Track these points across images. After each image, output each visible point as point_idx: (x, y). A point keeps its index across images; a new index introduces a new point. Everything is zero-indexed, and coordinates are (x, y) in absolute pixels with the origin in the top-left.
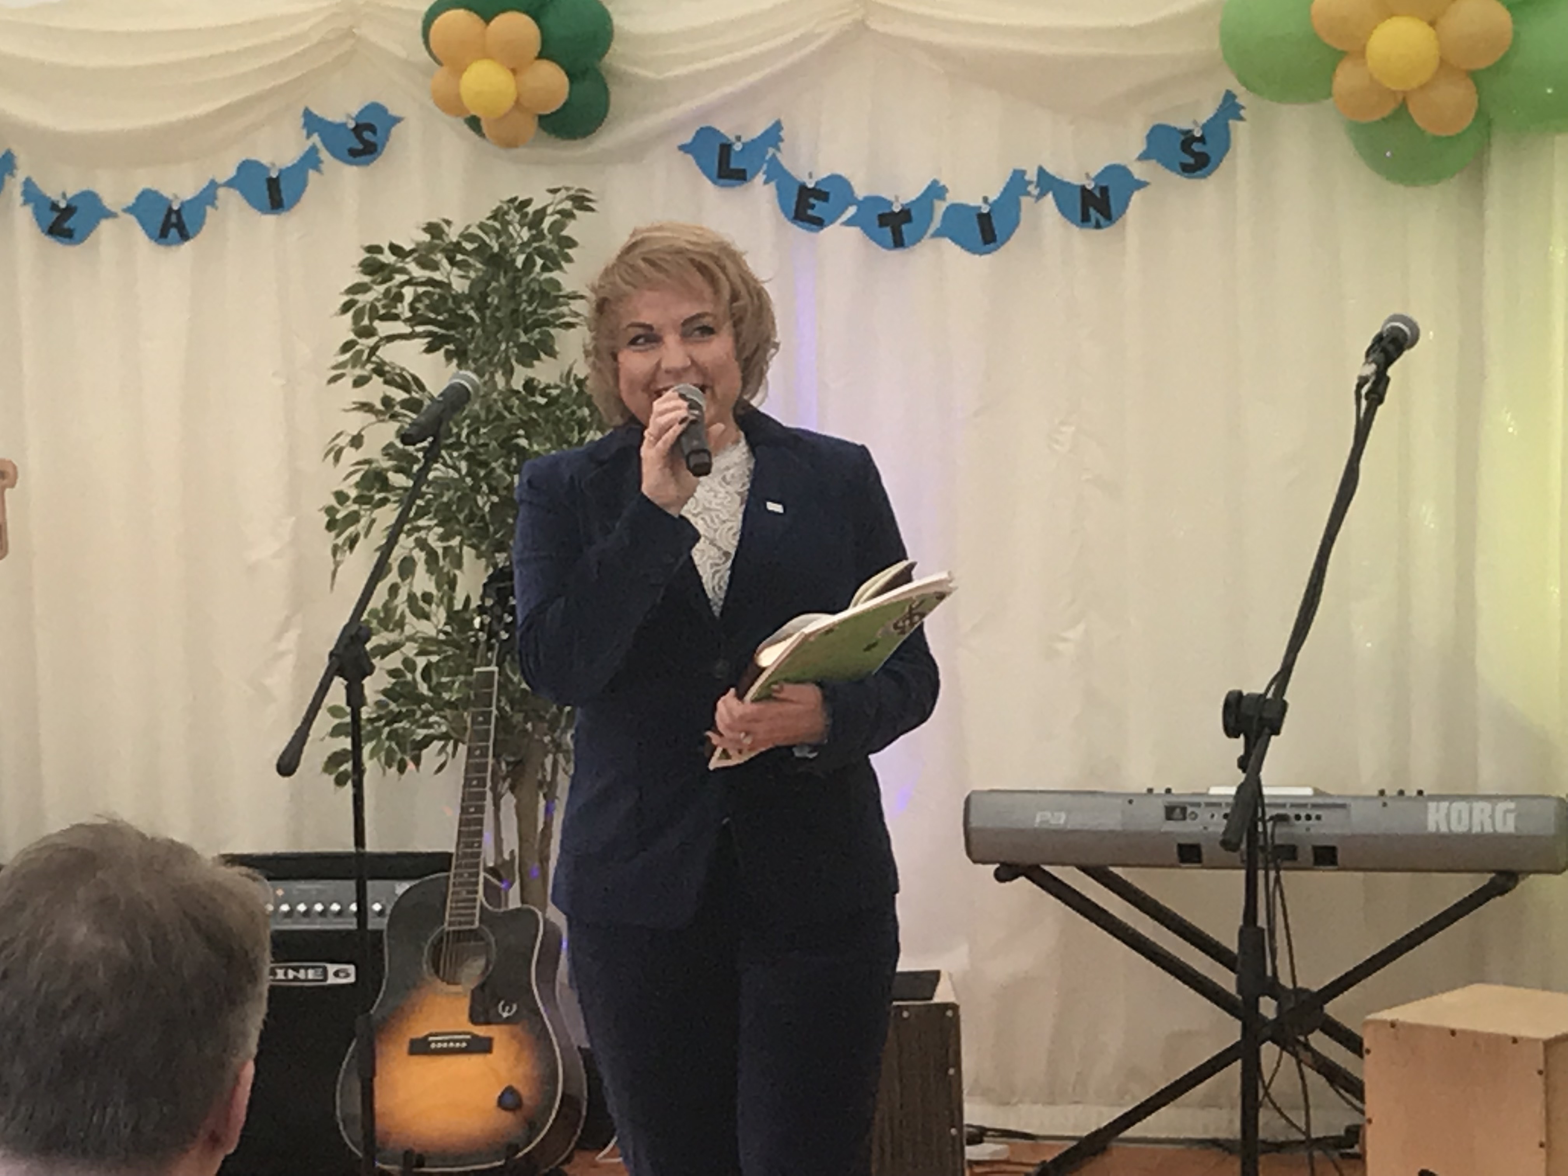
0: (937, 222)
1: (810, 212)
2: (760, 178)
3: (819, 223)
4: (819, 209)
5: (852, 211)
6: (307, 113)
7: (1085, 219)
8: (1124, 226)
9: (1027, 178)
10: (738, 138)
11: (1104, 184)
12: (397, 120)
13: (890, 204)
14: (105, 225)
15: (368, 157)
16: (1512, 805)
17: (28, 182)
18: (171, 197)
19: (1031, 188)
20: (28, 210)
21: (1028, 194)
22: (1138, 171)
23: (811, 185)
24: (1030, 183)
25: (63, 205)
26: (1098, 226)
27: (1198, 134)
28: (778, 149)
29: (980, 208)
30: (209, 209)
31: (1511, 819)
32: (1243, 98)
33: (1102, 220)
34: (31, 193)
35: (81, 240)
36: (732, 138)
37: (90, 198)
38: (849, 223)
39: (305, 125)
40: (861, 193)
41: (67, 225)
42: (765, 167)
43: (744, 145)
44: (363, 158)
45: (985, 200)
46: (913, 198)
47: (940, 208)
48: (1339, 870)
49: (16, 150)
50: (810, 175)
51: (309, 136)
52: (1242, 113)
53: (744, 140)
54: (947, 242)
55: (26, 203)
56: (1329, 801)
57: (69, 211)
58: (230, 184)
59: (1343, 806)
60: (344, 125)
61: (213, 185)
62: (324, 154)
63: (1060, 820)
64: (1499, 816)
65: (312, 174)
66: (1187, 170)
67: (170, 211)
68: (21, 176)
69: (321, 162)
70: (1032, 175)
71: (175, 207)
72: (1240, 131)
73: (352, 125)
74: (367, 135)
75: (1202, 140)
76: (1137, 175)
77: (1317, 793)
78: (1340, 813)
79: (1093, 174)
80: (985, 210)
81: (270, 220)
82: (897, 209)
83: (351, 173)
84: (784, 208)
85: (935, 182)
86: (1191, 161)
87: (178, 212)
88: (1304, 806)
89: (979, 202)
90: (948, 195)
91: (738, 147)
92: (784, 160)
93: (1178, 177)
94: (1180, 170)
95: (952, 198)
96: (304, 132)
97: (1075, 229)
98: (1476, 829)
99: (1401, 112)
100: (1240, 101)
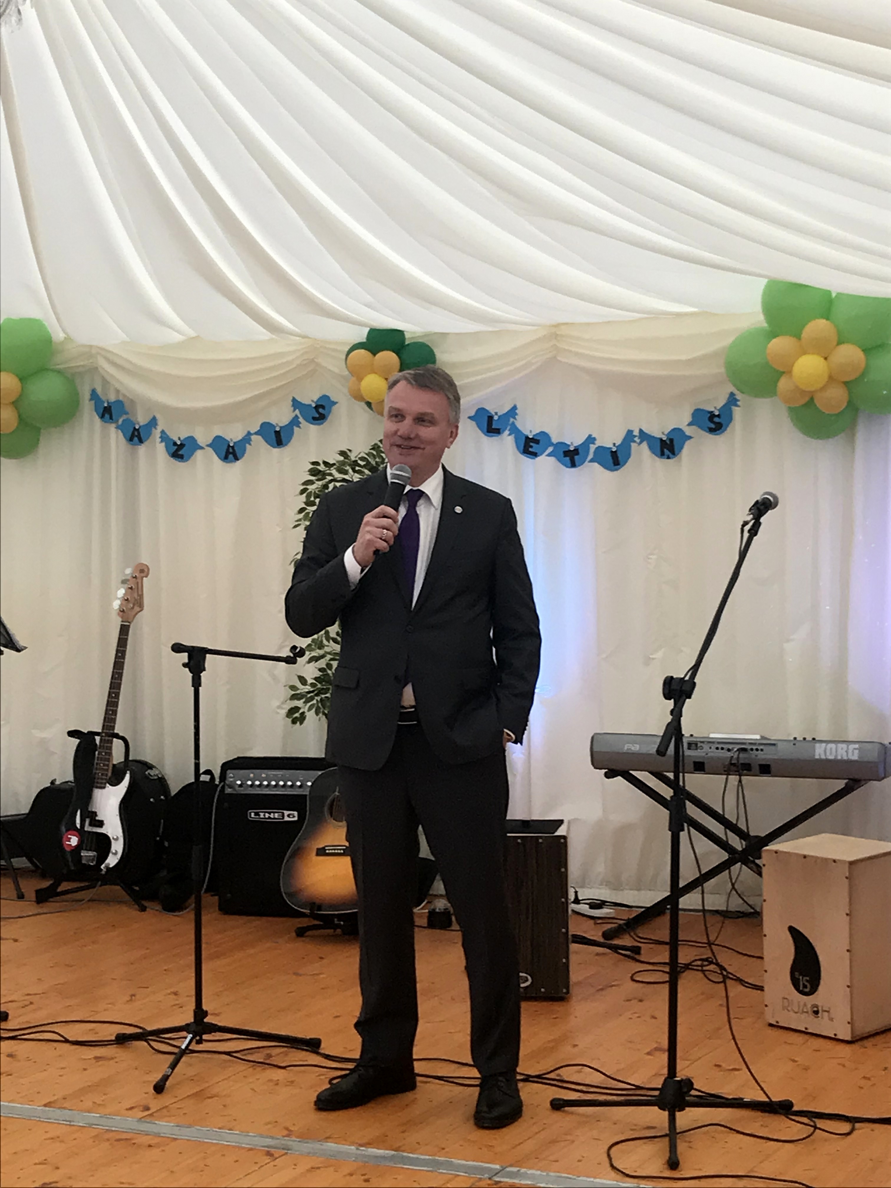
0: (591, 456)
1: (530, 449)
2: (507, 432)
3: (535, 455)
4: (535, 448)
5: (550, 449)
6: (294, 400)
7: (662, 454)
8: (681, 457)
9: (634, 434)
10: (496, 414)
11: (671, 437)
12: (335, 403)
13: (569, 446)
14: (199, 453)
15: (322, 421)
16: (857, 746)
17: (163, 432)
18: (229, 440)
19: (636, 439)
20: (163, 444)
21: (635, 442)
22: (688, 431)
23: (531, 437)
24: (635, 436)
25: (179, 443)
26: (668, 458)
27: (717, 413)
28: (515, 419)
29: (611, 448)
30: (247, 445)
31: (857, 752)
32: (739, 396)
33: (671, 455)
34: (164, 437)
35: (187, 461)
36: (494, 414)
37: (192, 439)
38: (549, 455)
39: (293, 405)
40: (554, 440)
41: (180, 453)
42: (508, 428)
43: (499, 417)
44: (319, 422)
45: (614, 444)
46: (580, 443)
47: (593, 448)
48: (772, 776)
49: (158, 416)
50: (531, 431)
51: (294, 410)
52: (738, 403)
53: (499, 414)
54: (596, 464)
55: (162, 442)
56: (769, 742)
57: (182, 446)
58: (256, 433)
59: (774, 745)
60: (310, 405)
61: (249, 434)
62: (301, 419)
63: (635, 748)
64: (850, 751)
65: (296, 429)
66: (712, 431)
67: (229, 446)
68: (159, 429)
69: (300, 423)
70: (636, 433)
71: (231, 445)
72: (737, 412)
73: (314, 405)
74: (321, 410)
75: (718, 416)
76: (688, 433)
77: (763, 738)
78: (773, 748)
79: (666, 433)
80: (614, 449)
81: (276, 451)
82: (572, 448)
83: (313, 429)
84: (518, 448)
85: (590, 436)
86: (713, 426)
87: (233, 447)
88: (755, 744)
89: (611, 446)
90: (596, 442)
91: (496, 418)
92: (519, 425)
93: (707, 434)
94: (708, 430)
95: (598, 443)
96: (292, 408)
97: (657, 458)
98: (839, 758)
99: (811, 402)
100: (738, 397)
